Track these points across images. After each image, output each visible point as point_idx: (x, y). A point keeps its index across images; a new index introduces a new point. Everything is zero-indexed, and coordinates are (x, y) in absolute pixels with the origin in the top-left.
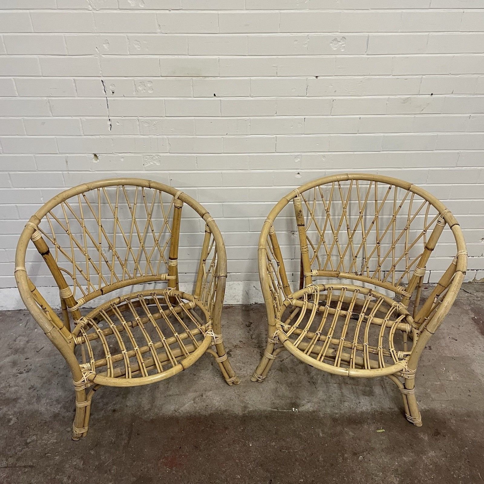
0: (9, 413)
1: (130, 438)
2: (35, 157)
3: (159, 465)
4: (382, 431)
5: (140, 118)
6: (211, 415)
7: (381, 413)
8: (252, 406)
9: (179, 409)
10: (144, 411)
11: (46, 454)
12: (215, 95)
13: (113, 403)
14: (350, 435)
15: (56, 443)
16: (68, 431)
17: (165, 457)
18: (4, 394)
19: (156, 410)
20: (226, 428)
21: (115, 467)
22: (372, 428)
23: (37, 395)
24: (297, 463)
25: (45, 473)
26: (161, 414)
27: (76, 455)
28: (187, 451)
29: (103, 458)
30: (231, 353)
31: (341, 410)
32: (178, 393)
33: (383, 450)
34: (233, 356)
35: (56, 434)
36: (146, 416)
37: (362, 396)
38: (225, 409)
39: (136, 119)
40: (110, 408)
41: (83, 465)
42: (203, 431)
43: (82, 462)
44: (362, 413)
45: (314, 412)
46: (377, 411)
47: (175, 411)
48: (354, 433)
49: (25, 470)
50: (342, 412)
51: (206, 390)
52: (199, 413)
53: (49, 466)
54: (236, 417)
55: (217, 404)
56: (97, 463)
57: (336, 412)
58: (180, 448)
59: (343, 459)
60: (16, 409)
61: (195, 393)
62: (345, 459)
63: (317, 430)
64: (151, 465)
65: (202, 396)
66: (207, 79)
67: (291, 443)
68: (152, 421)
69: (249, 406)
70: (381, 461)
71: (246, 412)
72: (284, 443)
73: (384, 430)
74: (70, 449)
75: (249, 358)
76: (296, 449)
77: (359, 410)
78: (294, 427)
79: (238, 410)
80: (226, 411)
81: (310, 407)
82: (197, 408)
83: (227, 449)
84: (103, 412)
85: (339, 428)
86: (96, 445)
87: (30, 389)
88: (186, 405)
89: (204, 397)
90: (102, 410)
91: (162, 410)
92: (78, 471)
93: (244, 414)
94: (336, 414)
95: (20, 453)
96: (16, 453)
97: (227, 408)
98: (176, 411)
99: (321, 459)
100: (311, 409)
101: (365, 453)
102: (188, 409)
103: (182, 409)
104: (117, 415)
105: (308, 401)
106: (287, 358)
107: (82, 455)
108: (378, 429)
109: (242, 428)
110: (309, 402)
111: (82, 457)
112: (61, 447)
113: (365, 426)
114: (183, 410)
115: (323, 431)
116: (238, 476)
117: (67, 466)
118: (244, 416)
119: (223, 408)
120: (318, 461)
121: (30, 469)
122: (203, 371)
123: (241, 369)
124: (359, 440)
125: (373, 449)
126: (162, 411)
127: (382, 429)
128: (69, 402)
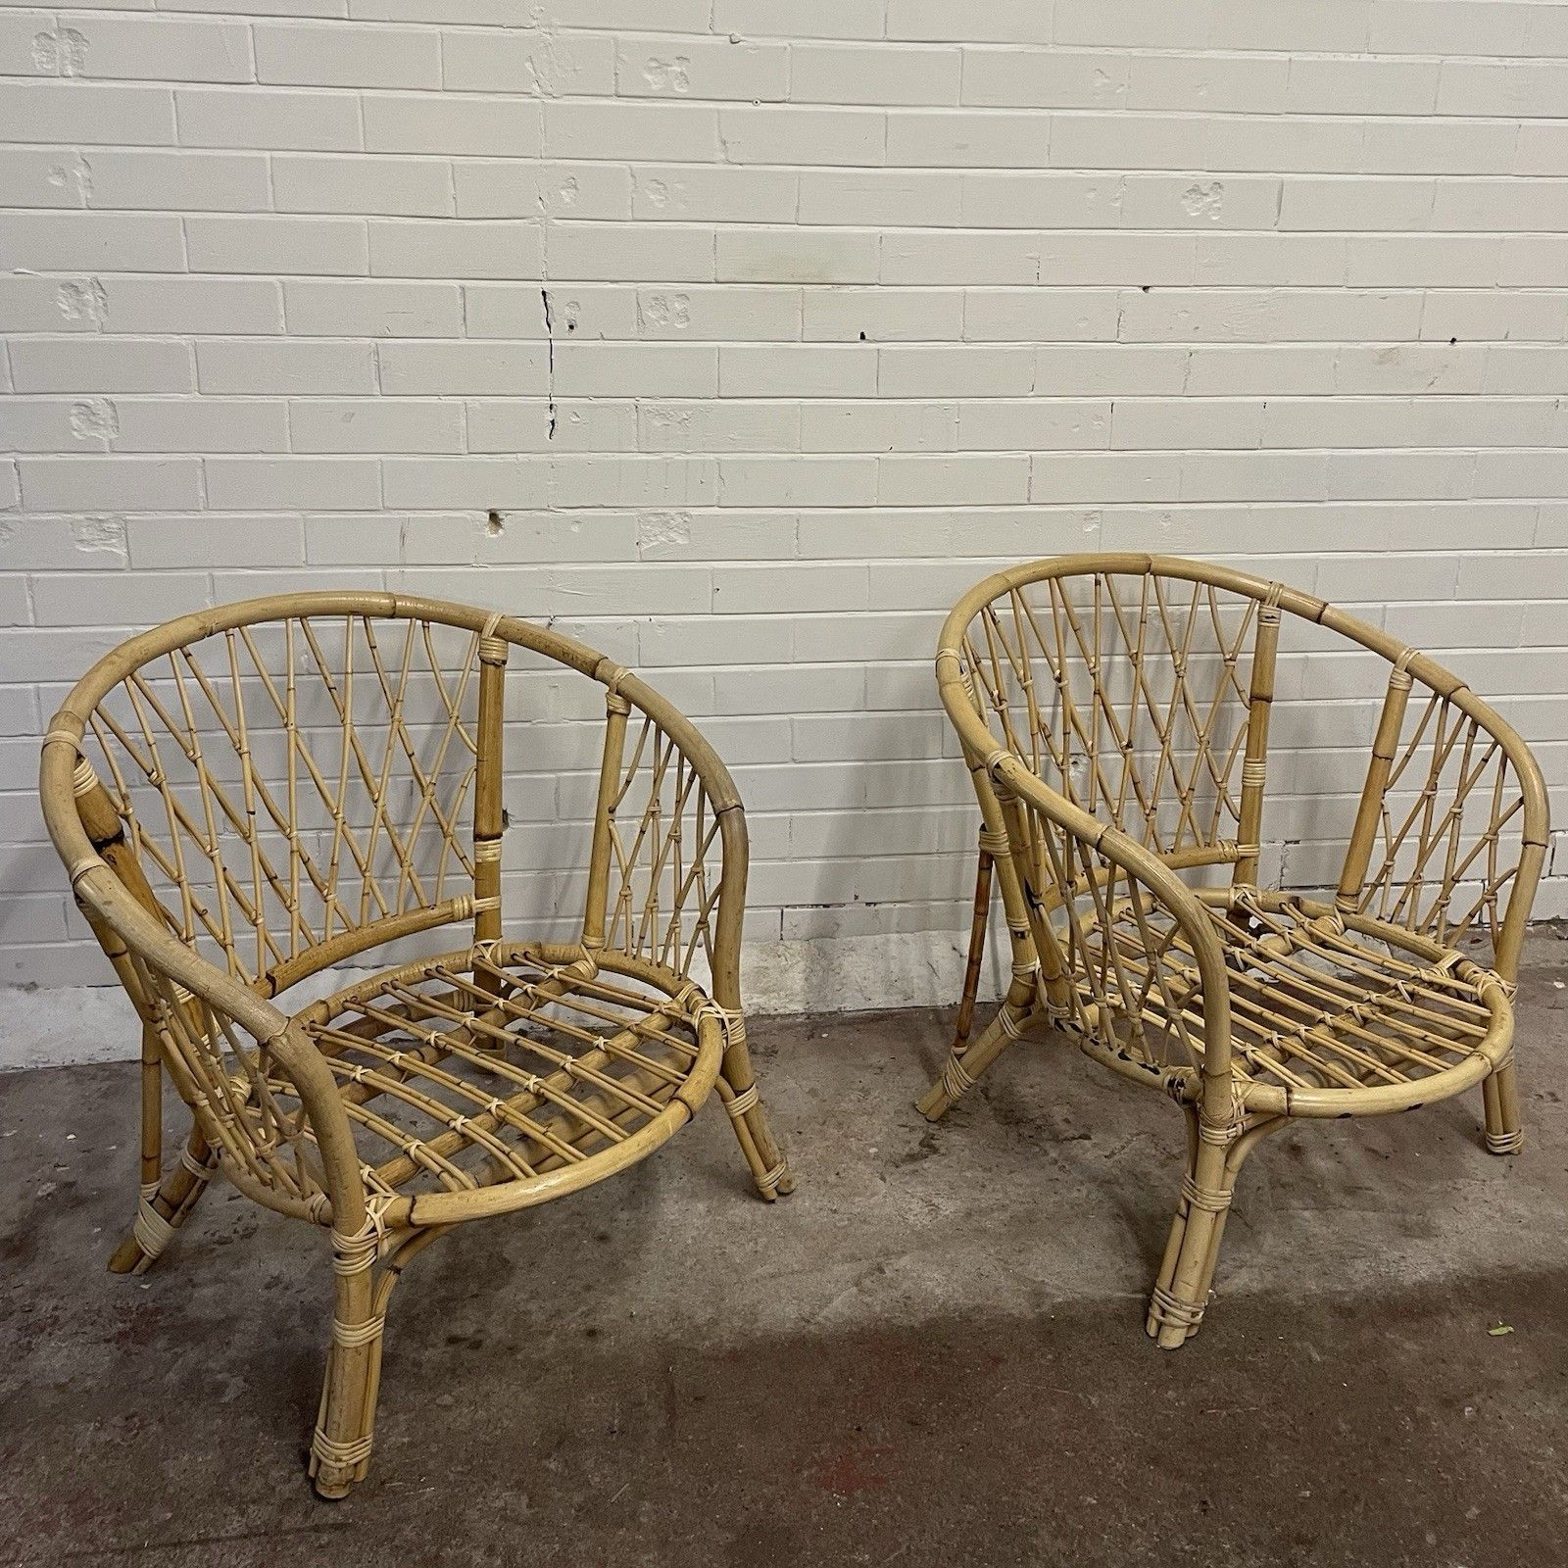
0: (212, 1365)
1: (672, 1413)
2: (305, 521)
3: (804, 1487)
4: (1504, 1330)
5: (643, 401)
6: (931, 1324)
7: (1482, 1281)
8: (1059, 1288)
9: (818, 1314)
10: (697, 1327)
11: (383, 1483)
12: (863, 337)
13: (580, 1310)
14: (1408, 1351)
15: (411, 1445)
16: (445, 1406)
17: (814, 1462)
18: (180, 1309)
19: (737, 1323)
20: (997, 1360)
21: (647, 1505)
22: (1472, 1325)
23: (298, 1304)
24: (1272, 1447)
25: (397, 1542)
26: (759, 1334)
27: (495, 1477)
28: (884, 1438)
29: (597, 1479)
30: (933, 1142)
31: (1351, 1282)
32: (796, 1267)
33: (1529, 1385)
34: (943, 1151)
35: (402, 1417)
36: (707, 1343)
37: (1403, 1239)
38: (971, 1303)
39: (628, 405)
40: (574, 1324)
41: (529, 1506)
42: (918, 1373)
43: (525, 1500)
44: (1421, 1286)
45: (1267, 1292)
46: (1468, 1278)
47: (803, 1319)
48: (1422, 1345)
49: (318, 1539)
50: (1360, 1287)
51: (887, 1253)
52: (887, 1320)
53: (407, 1519)
54: (1017, 1323)
55: (938, 1291)
56: (578, 1498)
57: (1340, 1288)
58: (859, 1429)
59: (1415, 1420)
60: (232, 1353)
61: (854, 1265)
62: (1421, 1422)
63: (1298, 1345)
64: (773, 1488)
65: (882, 1271)
66: (845, 290)
67: (1230, 1387)
68: (734, 1356)
69: (1049, 1290)
70: (1535, 1414)
71: (1045, 1308)
72: (1204, 1390)
73: (1511, 1329)
74: (469, 1461)
75: (1000, 1154)
76: (1252, 1405)
77: (1408, 1280)
78: (1221, 1340)
79: (1015, 1303)
80: (979, 1309)
81: (1251, 1280)
82: (878, 1309)
83: (1021, 1419)
84: (552, 1338)
85: (1367, 1335)
86: (560, 1443)
87: (268, 1287)
88: (837, 1302)
89: (889, 1273)
90: (549, 1333)
91: (756, 1320)
92: (518, 1529)
93: (1040, 1314)
94: (1340, 1293)
95: (288, 1487)
96: (274, 1488)
97: (979, 1301)
98: (808, 1321)
99: (1344, 1427)
100: (1256, 1287)
101: (1477, 1399)
102: (847, 1312)
103: (824, 1313)
104: (606, 1346)
105: (1238, 1264)
106: (1123, 1148)
107: (515, 1476)
108: (1490, 1326)
109: (1050, 1357)
110: (1241, 1267)
111: (519, 1484)
112: (432, 1456)
113: (1448, 1323)
114: (831, 1316)
115: (1317, 1344)
116: (1089, 1499)
117: (472, 1514)
118: (1042, 1319)
119: (967, 1303)
120: (1339, 1433)
121: (336, 1536)
122: (857, 1199)
123: (984, 1186)
124: (1444, 1361)
125: (1499, 1384)
126: (760, 1324)
127: (1503, 1326)
128: (423, 1317)
